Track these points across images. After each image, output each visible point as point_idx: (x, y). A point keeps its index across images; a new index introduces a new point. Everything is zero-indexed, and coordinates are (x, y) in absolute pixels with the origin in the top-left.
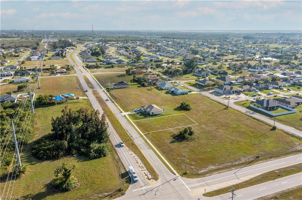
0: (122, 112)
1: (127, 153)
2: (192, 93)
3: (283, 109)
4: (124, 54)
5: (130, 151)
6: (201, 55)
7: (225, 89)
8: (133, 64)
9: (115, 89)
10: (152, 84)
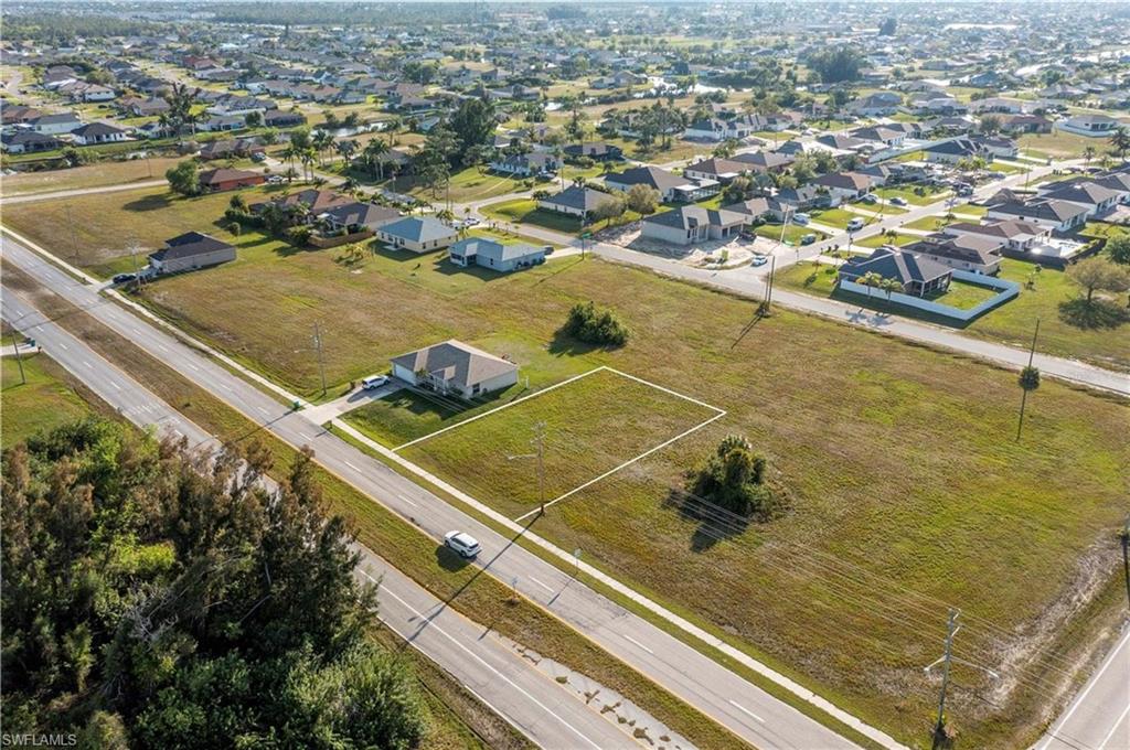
0: (297, 407)
1: (524, 676)
2: (557, 254)
3: (966, 287)
4: (87, 97)
5: (536, 663)
6: (449, 84)
7: (693, 222)
8: (171, 141)
9: (162, 275)
10: (346, 232)
